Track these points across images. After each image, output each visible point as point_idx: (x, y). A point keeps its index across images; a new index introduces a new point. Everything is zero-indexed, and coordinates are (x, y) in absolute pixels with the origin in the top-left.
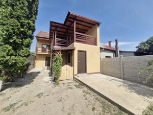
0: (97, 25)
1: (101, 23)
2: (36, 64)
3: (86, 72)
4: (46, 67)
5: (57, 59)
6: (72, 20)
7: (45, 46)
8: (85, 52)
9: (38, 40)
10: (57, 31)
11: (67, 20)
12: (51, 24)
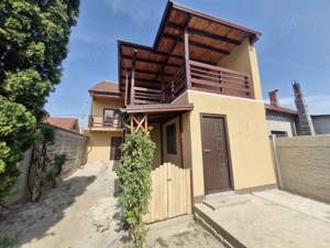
0: (247, 40)
1: (260, 34)
2: (90, 156)
3: (231, 186)
4: (112, 162)
5: (134, 146)
6: (177, 32)
7: (110, 113)
8: (223, 118)
9: (95, 99)
10: (136, 71)
11: (161, 34)
12: (120, 50)
